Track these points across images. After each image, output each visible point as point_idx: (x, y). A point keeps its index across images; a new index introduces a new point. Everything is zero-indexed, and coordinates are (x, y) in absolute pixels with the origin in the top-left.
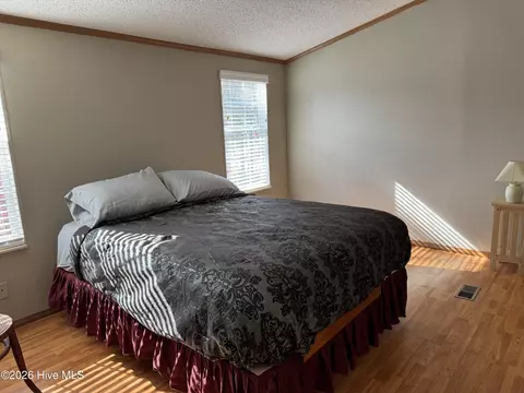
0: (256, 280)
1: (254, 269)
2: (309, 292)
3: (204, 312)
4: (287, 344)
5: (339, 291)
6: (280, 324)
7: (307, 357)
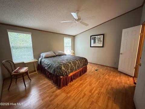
0: (62, 65)
1: (62, 64)
2: (69, 67)
3: (55, 69)
4: (66, 74)
5: (74, 68)
6: (65, 71)
7: (69, 76)
